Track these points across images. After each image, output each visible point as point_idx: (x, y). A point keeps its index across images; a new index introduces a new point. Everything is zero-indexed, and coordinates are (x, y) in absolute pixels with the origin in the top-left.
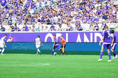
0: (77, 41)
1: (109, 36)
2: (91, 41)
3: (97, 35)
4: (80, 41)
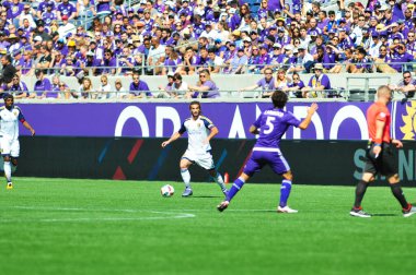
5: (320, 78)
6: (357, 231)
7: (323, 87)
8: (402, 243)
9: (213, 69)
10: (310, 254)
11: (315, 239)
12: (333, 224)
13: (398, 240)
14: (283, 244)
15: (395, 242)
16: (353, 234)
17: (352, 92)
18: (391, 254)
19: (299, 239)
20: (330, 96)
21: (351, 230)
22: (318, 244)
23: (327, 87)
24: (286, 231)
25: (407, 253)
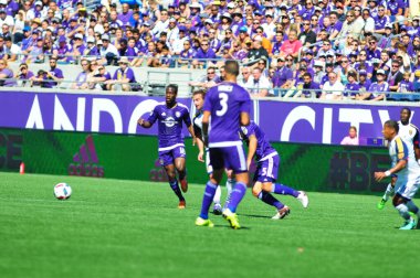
0: (29, 125)
1: (220, 108)
2: (81, 127)
3: (100, 105)
4: (40, 126)
5: (126, 71)
6: (155, 225)
7: (128, 80)
8: (201, 239)
9: (9, 57)
10: (109, 246)
11: (113, 232)
12: (131, 218)
13: (197, 236)
14: (81, 236)
15: (193, 238)
16: (151, 228)
17: (154, 86)
18: (190, 249)
19: (97, 231)
20: (134, 90)
21: (148, 224)
22: (116, 237)
23: (132, 80)
24: (83, 222)
25: (206, 249)
